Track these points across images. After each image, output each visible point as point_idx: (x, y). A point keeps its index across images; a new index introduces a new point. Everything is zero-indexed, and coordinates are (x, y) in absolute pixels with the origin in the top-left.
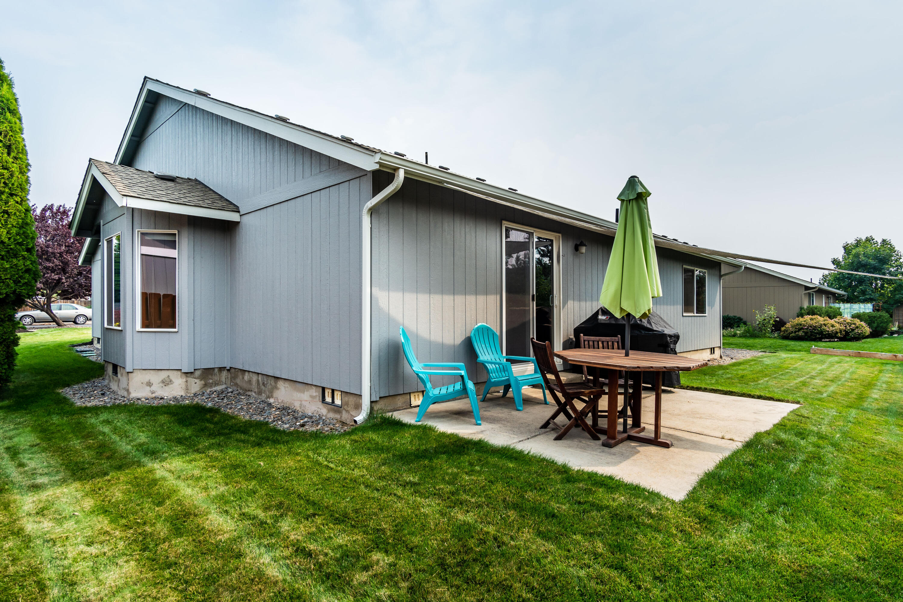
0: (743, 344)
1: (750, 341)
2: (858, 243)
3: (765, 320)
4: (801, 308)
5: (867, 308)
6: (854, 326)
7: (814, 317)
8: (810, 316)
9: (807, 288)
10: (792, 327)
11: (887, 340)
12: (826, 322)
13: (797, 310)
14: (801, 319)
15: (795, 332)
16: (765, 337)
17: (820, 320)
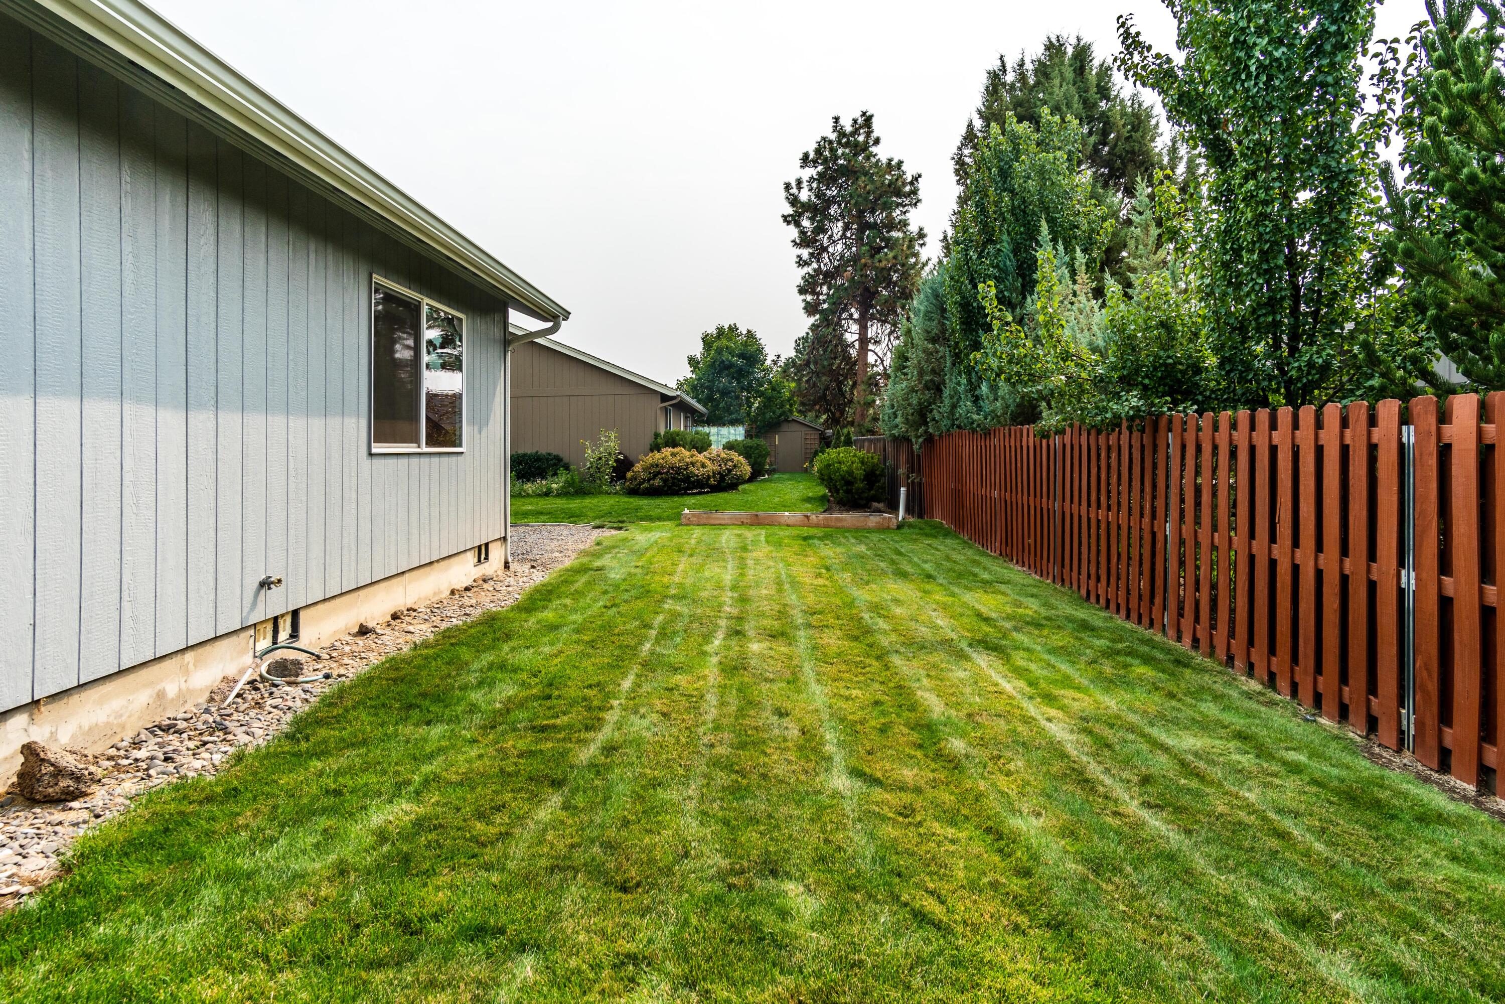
0: (563, 510)
1: (575, 504)
2: (720, 331)
3: (600, 458)
4: (657, 435)
5: (737, 433)
6: (730, 463)
7: (676, 450)
8: (671, 449)
9: (665, 398)
10: (644, 470)
11: (768, 485)
12: (694, 459)
13: (648, 440)
14: (657, 455)
15: (649, 480)
16: (600, 493)
17: (685, 454)
